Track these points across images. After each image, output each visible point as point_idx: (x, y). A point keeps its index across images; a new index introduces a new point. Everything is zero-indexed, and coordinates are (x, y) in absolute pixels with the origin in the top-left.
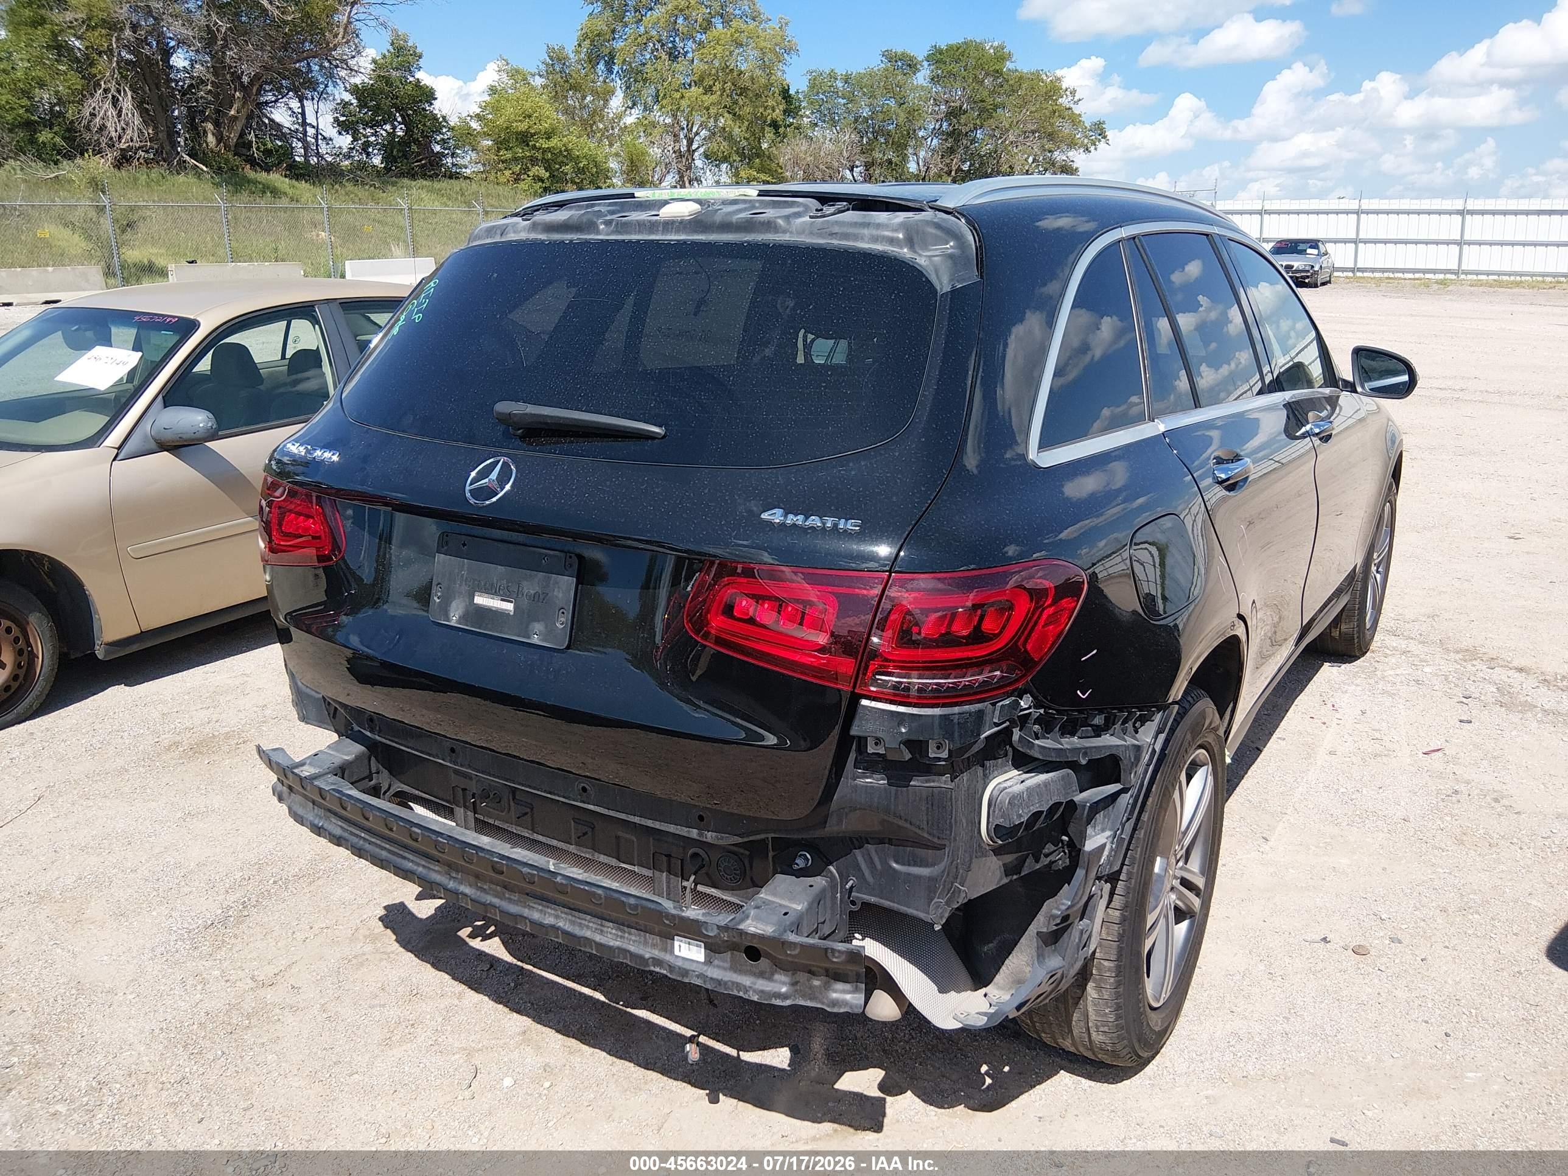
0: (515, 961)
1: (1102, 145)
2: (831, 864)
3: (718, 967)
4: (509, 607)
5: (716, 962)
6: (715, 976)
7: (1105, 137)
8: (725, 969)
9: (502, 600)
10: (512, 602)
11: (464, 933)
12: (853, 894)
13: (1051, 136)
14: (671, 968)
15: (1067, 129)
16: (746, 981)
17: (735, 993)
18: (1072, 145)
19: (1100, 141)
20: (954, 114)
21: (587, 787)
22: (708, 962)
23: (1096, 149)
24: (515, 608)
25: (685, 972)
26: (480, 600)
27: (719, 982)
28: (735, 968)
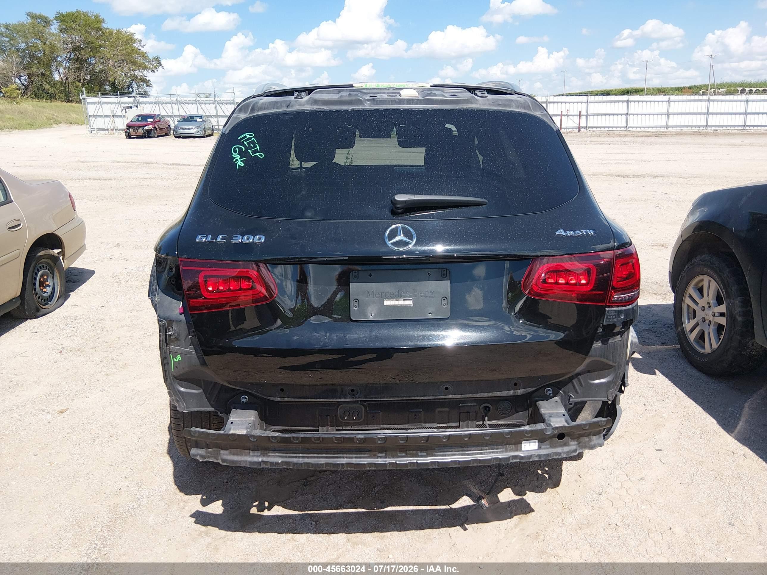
0: (300, 513)
1: (160, 69)
2: (560, 389)
3: (544, 449)
4: (410, 303)
5: (543, 447)
6: (545, 453)
7: (161, 65)
8: (548, 448)
9: (403, 300)
10: (411, 300)
11: (254, 511)
12: (570, 400)
13: (134, 63)
14: (522, 458)
15: (140, 60)
16: (559, 450)
17: (555, 457)
18: (145, 68)
19: (159, 67)
20: (76, 49)
21: (447, 386)
22: (540, 448)
23: (157, 71)
24: (413, 302)
25: (530, 457)
26: (387, 303)
27: (548, 455)
28: (552, 446)
